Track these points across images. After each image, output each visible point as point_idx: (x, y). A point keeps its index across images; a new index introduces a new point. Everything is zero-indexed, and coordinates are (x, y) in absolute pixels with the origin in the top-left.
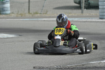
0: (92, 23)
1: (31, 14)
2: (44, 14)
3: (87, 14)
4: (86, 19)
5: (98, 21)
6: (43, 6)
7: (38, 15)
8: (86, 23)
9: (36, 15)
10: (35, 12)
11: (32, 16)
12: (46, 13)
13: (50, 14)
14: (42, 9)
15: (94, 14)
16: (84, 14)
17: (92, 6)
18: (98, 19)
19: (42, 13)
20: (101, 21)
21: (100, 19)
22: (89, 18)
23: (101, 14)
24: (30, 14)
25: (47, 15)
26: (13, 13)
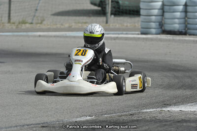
0: (127, 42)
1: (14, 23)
2: (38, 25)
3: (117, 25)
4: (116, 34)
5: (139, 38)
6: (36, 10)
7: (28, 25)
8: (117, 41)
9: (23, 25)
10: (21, 20)
11: (17, 27)
12: (41, 23)
13: (48, 25)
14: (34, 16)
15: (129, 25)
16: (111, 25)
17: (126, 10)
18: (138, 34)
19: (34, 22)
20: (144, 39)
21: (142, 34)
22: (121, 32)
23: (145, 25)
24: (13, 25)
25: (42, 26)
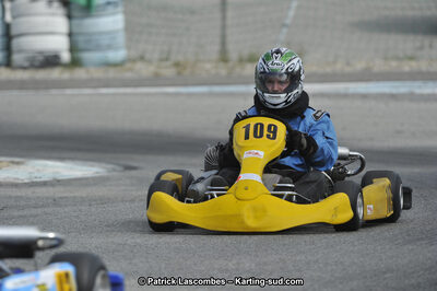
9: (248, 65)
11: (230, 73)
26: (142, 58)
